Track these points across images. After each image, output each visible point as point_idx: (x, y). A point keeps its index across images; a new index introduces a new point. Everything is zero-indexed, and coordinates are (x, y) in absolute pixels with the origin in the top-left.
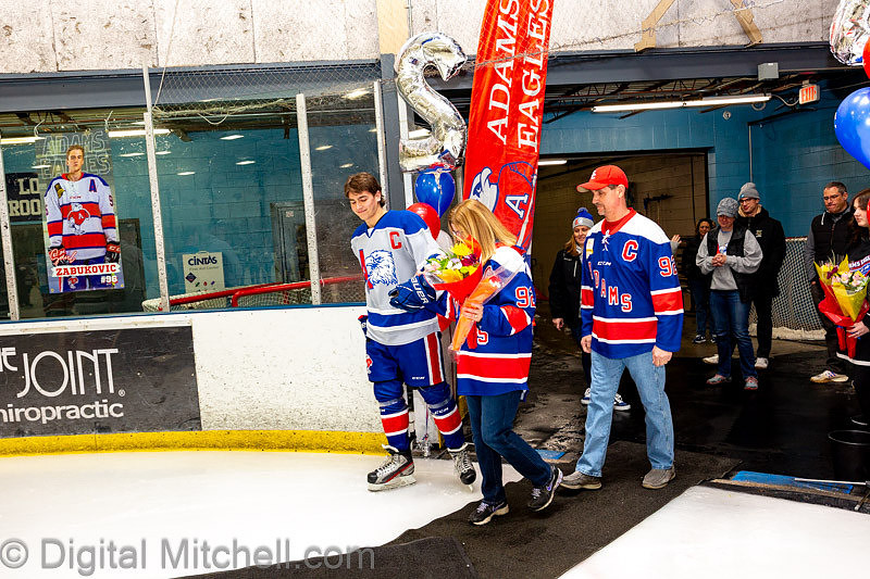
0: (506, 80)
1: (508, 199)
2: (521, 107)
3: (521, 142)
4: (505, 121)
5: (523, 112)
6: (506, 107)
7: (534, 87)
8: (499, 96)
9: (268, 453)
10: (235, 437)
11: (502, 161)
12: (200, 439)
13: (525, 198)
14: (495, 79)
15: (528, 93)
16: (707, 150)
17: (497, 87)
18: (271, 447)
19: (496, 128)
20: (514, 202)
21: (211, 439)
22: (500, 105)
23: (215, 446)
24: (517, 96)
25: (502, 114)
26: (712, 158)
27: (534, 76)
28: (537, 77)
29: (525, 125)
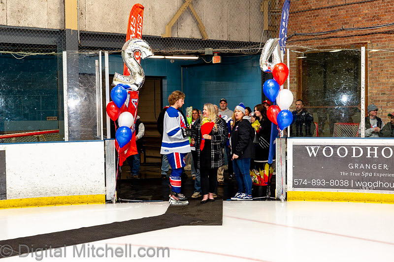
9: (41, 207)
10: (24, 202)
12: (6, 204)
18: (43, 205)
20: (134, 102)
21: (12, 203)
23: (13, 206)
26: (165, 82)
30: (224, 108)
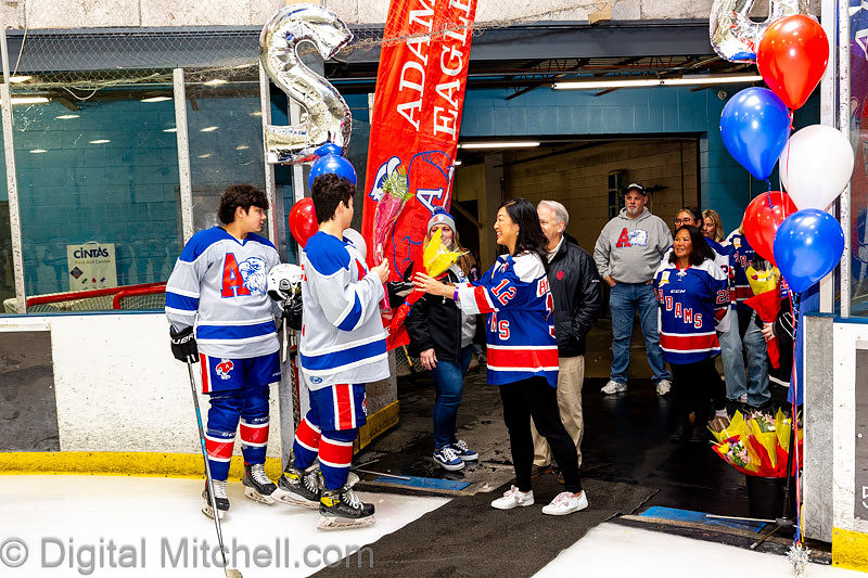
0: (422, 57)
1: (420, 193)
2: (439, 88)
3: (437, 128)
4: (419, 104)
5: (441, 94)
6: (421, 88)
7: (455, 65)
8: (412, 75)
9: (135, 478)
10: (98, 460)
11: (414, 150)
12: (59, 461)
13: (439, 193)
14: (407, 55)
15: (448, 72)
16: (699, 135)
17: (409, 65)
18: (138, 471)
19: (408, 111)
20: (426, 197)
21: (71, 462)
22: (413, 86)
23: (74, 470)
24: (435, 76)
25: (415, 96)
26: (704, 145)
27: (455, 53)
28: (459, 54)
29: (443, 110)
30: (635, 210)
